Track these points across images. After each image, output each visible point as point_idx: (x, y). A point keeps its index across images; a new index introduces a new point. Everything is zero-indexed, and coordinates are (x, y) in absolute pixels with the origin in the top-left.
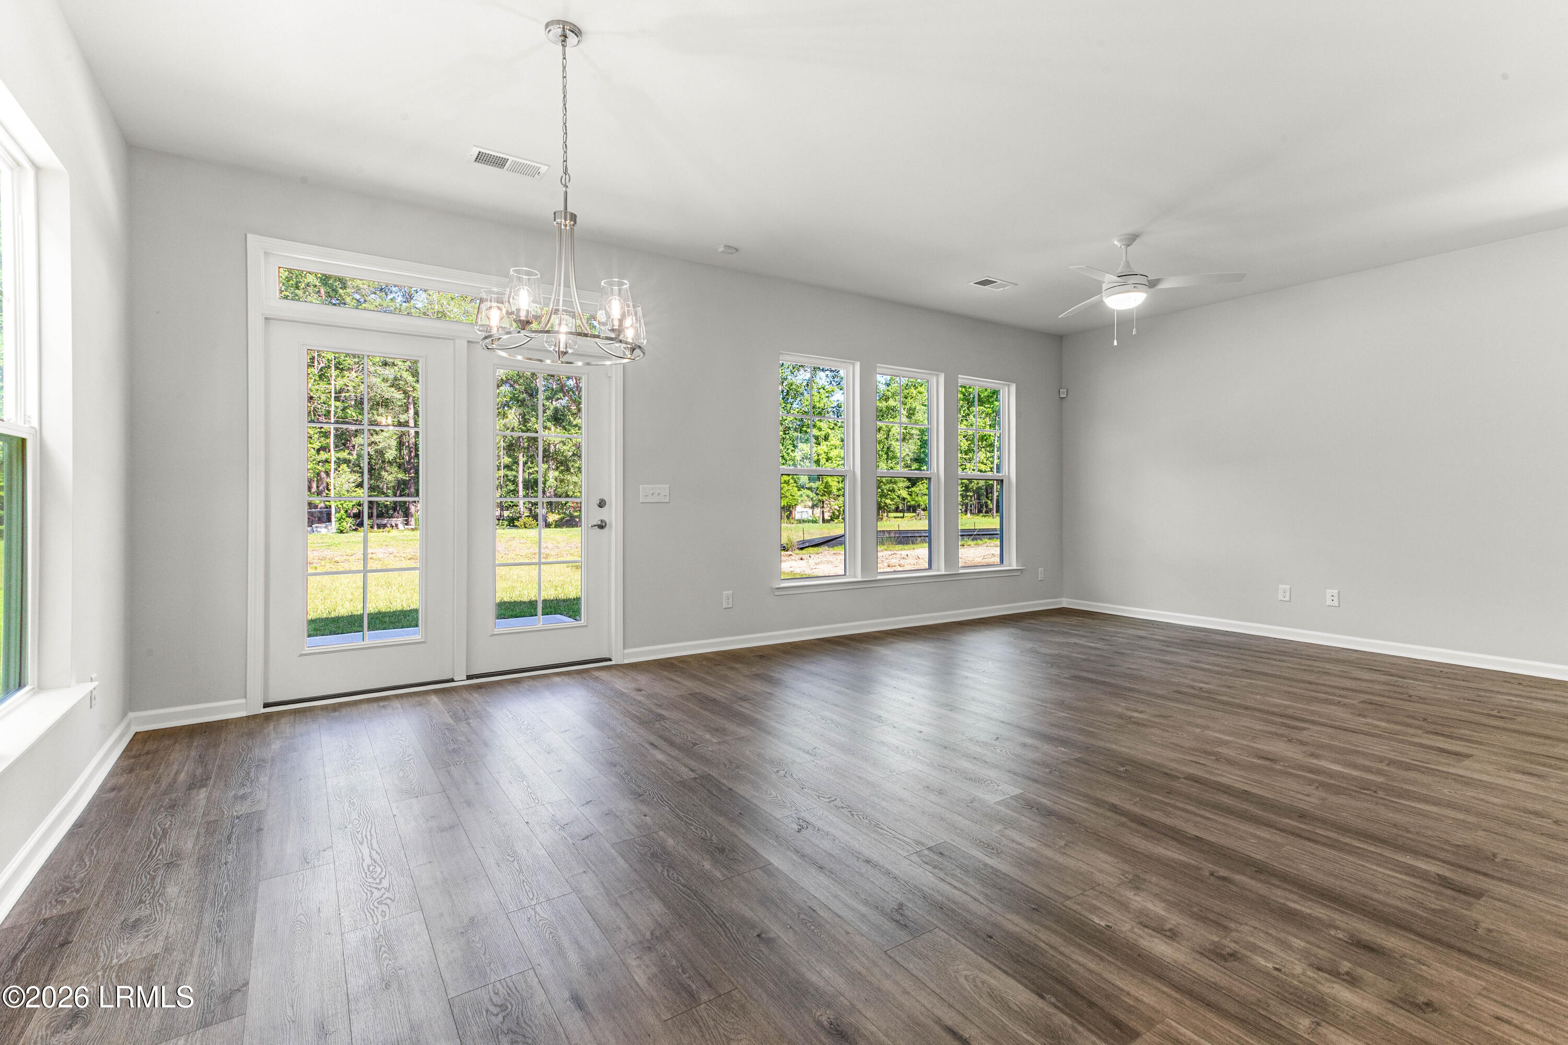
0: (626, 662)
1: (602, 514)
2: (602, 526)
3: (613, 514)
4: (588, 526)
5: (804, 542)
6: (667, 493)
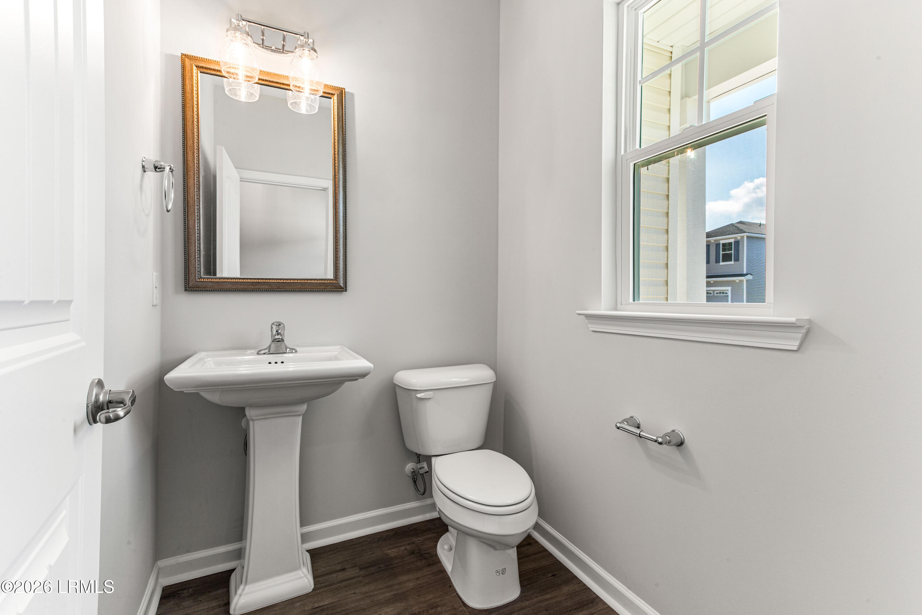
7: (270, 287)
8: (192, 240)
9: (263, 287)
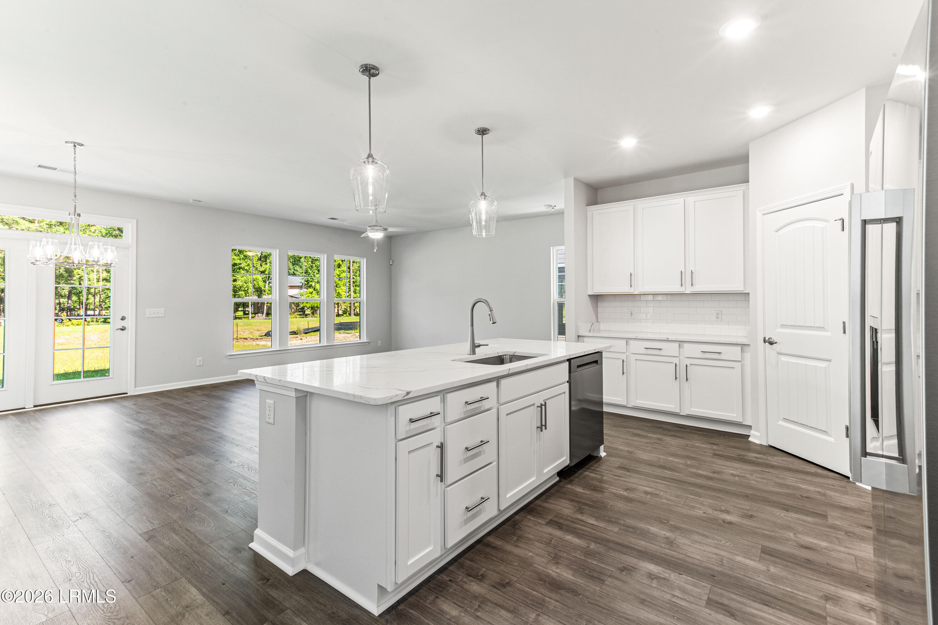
0: (136, 394)
1: (124, 323)
2: (123, 329)
3: (129, 323)
4: (114, 330)
5: (309, 329)
6: (163, 312)
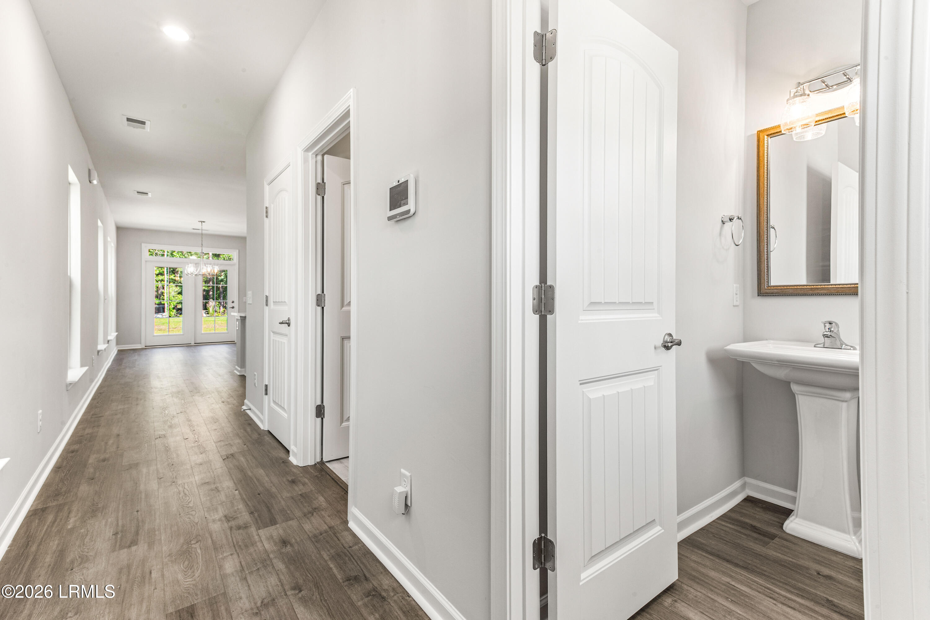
1: (233, 305)
2: (233, 308)
3: (236, 305)
7: (829, 292)
8: (762, 260)
9: (821, 292)
